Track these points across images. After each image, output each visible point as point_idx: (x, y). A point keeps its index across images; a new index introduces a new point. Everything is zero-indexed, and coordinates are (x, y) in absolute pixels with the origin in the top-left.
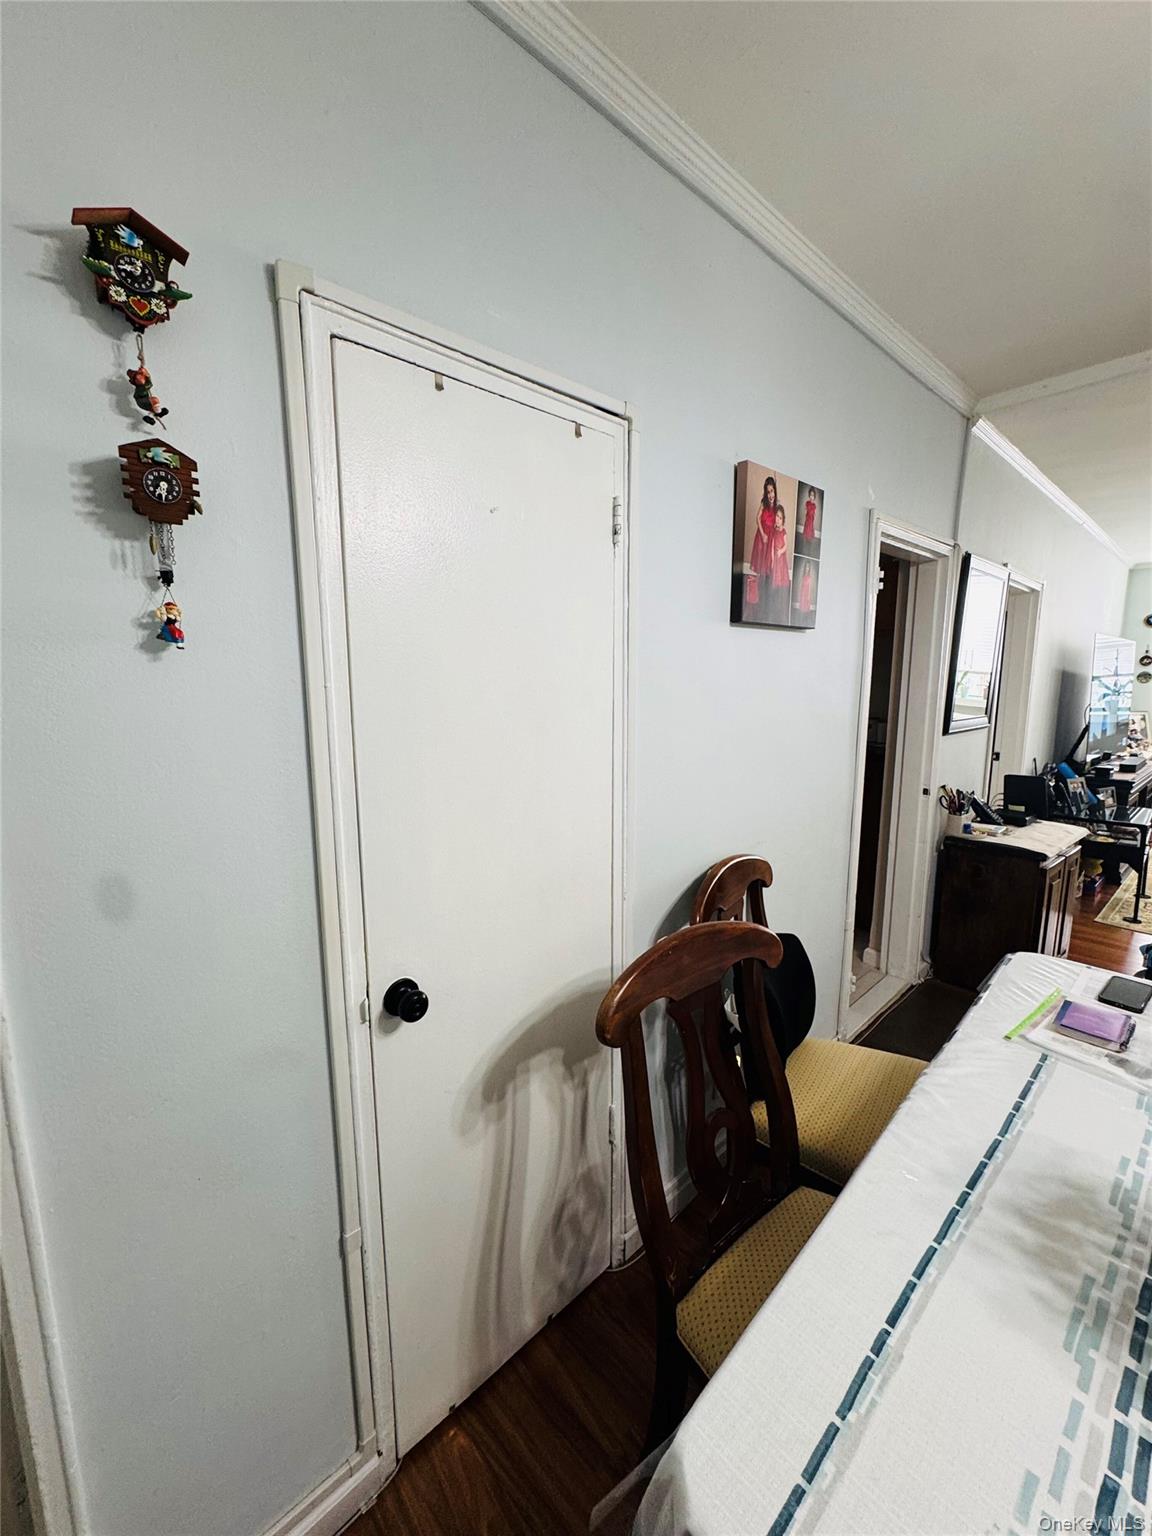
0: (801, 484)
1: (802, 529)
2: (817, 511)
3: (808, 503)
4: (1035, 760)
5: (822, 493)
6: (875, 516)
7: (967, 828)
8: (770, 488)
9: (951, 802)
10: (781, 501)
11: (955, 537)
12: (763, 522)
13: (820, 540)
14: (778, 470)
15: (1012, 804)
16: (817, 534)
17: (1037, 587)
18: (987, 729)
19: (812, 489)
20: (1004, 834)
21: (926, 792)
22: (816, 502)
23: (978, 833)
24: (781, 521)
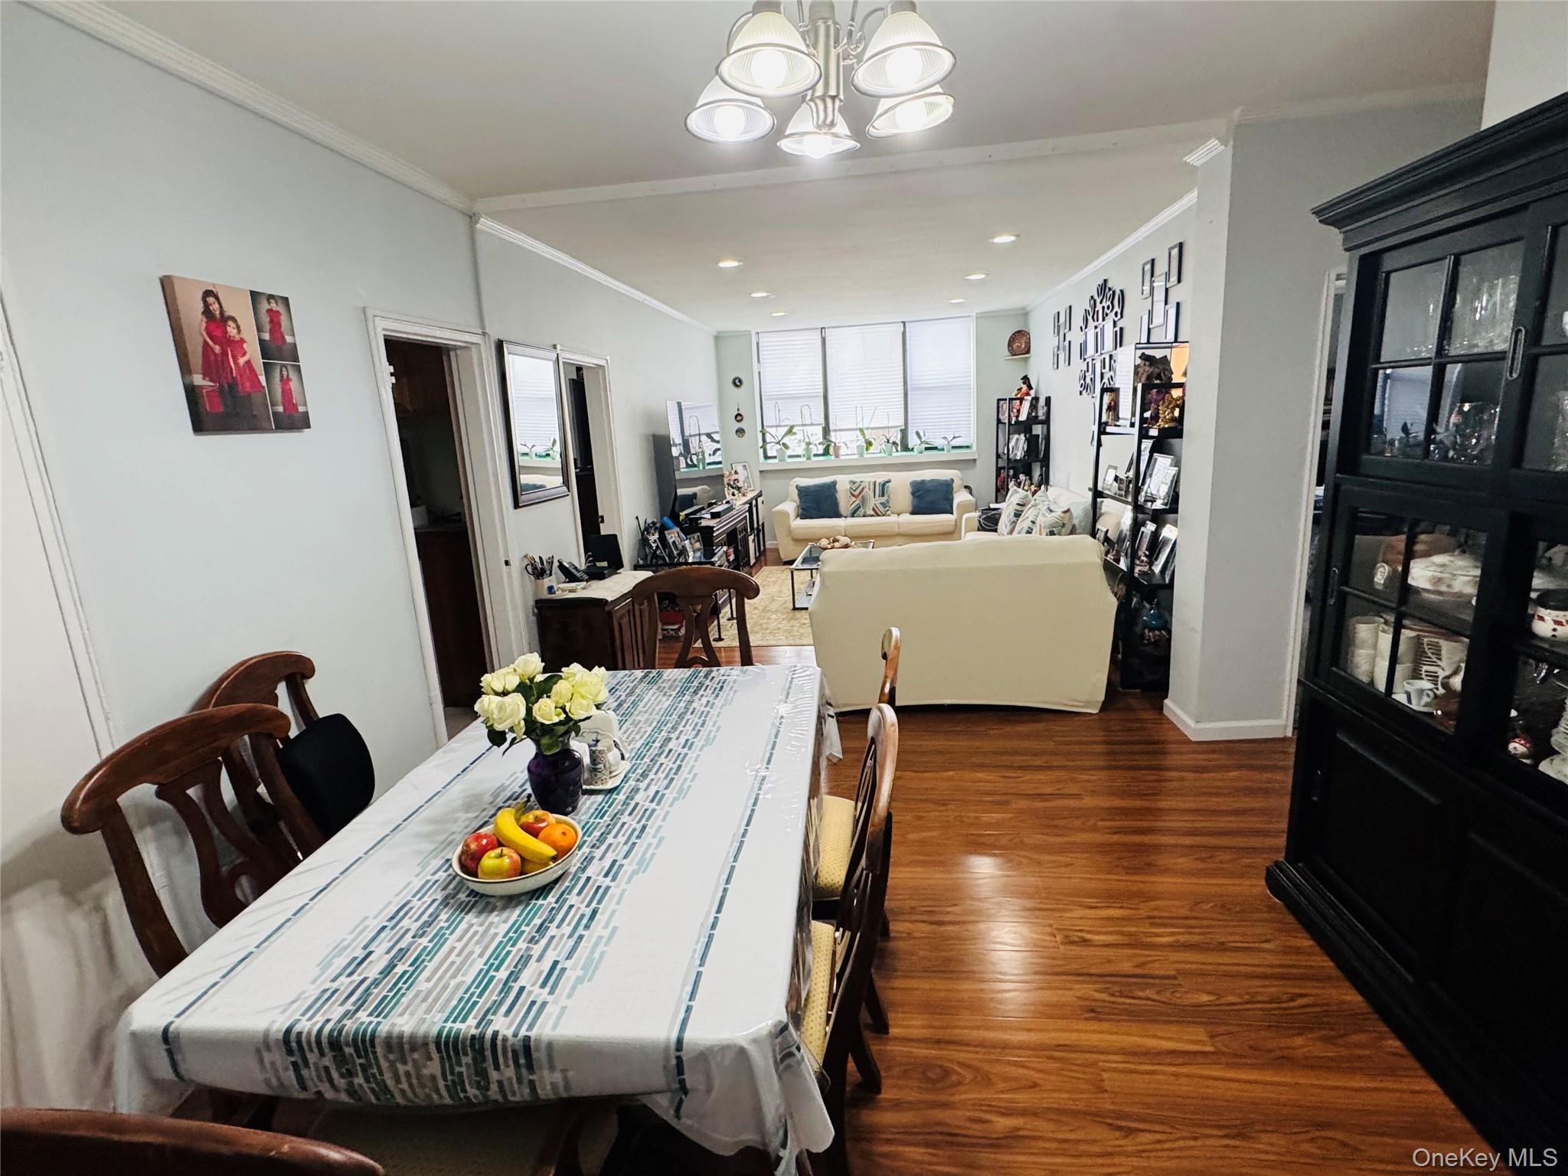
0: (255, 296)
1: (266, 336)
2: (284, 318)
3: (270, 311)
4: (637, 518)
5: (286, 300)
6: (370, 313)
7: (551, 589)
8: (211, 300)
9: (535, 568)
10: (229, 311)
11: (483, 327)
12: (209, 334)
13: (295, 345)
14: (218, 282)
15: (599, 561)
16: (289, 339)
17: (602, 363)
18: (569, 498)
19: (270, 297)
20: (583, 589)
21: (507, 563)
22: (281, 308)
23: (560, 591)
24: (236, 331)
